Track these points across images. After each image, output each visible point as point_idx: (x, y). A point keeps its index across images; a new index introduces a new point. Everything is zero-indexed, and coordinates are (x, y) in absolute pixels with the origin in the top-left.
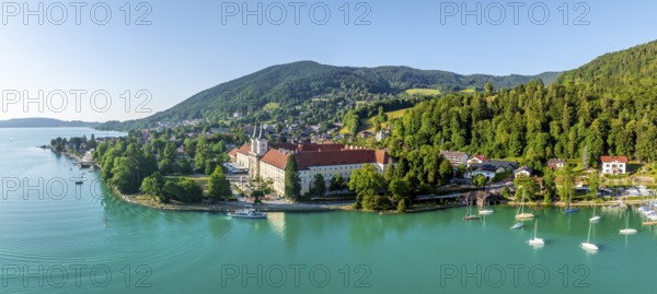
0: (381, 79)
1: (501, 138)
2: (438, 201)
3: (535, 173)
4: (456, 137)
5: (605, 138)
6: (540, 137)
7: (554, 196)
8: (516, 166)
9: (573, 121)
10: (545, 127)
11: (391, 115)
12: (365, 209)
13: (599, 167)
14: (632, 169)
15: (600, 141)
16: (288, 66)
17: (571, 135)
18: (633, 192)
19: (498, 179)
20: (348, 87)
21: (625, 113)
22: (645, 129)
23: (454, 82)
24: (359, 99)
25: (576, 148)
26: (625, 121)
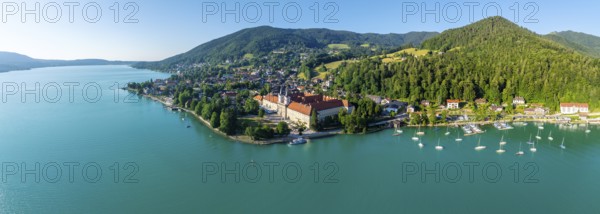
0: (311, 37)
1: (397, 88)
2: (378, 126)
3: (417, 109)
4: (373, 87)
5: (448, 90)
6: (417, 89)
7: (427, 121)
8: (407, 104)
9: (433, 80)
10: (419, 83)
11: (328, 66)
12: (349, 133)
13: (446, 105)
14: (461, 105)
15: (446, 92)
16: (255, 29)
17: (432, 88)
18: (461, 118)
19: (399, 112)
20: (294, 44)
21: (459, 76)
22: (468, 85)
23: (356, 39)
24: (301, 52)
25: (435, 94)
26: (459, 81)
